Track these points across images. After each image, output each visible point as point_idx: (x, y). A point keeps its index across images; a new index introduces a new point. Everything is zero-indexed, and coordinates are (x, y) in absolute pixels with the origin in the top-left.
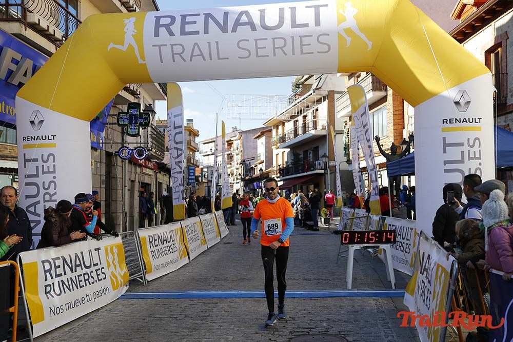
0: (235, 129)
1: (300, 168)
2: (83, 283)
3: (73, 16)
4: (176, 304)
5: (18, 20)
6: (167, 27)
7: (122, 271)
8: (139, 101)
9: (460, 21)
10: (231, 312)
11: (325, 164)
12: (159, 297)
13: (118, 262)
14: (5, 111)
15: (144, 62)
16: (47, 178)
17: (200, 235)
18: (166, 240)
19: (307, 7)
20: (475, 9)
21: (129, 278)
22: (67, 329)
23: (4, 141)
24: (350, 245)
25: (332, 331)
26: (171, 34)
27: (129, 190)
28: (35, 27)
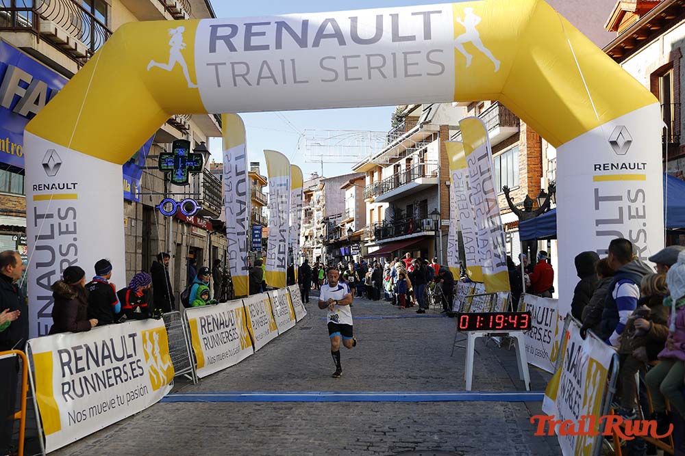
0: (315, 176)
1: (403, 228)
2: (112, 381)
3: (101, 25)
4: (237, 409)
5: (28, 30)
6: (227, 39)
7: (164, 365)
8: (188, 138)
9: (617, 34)
10: (311, 420)
11: (435, 224)
12: (214, 400)
13: (160, 352)
14: (10, 150)
15: (195, 86)
16: (66, 240)
17: (269, 317)
18: (223, 324)
19: (413, 14)
20: (637, 17)
21: (174, 374)
22: (91, 442)
23: (7, 190)
24: (470, 332)
25: (445, 447)
26: (232, 48)
27: (174, 256)
28: (51, 39)
